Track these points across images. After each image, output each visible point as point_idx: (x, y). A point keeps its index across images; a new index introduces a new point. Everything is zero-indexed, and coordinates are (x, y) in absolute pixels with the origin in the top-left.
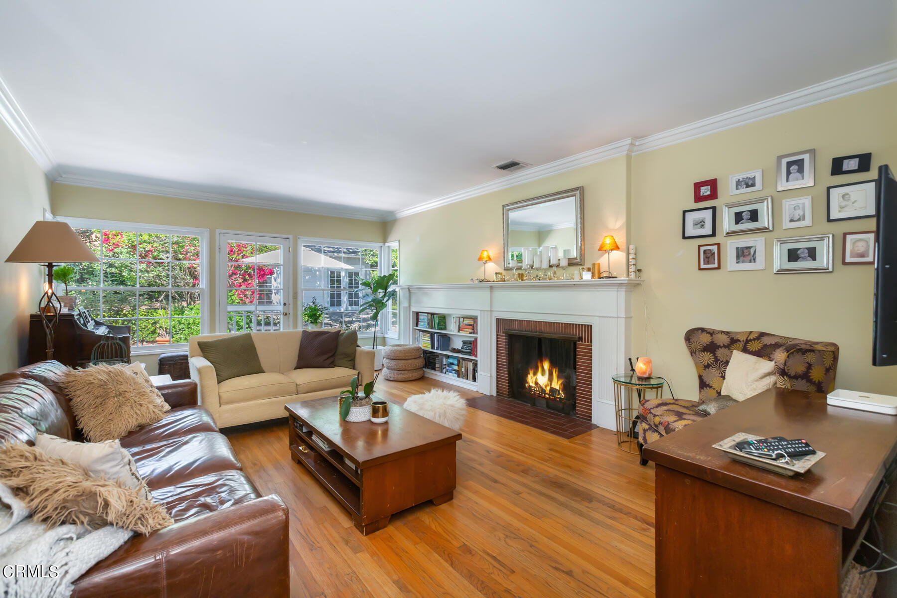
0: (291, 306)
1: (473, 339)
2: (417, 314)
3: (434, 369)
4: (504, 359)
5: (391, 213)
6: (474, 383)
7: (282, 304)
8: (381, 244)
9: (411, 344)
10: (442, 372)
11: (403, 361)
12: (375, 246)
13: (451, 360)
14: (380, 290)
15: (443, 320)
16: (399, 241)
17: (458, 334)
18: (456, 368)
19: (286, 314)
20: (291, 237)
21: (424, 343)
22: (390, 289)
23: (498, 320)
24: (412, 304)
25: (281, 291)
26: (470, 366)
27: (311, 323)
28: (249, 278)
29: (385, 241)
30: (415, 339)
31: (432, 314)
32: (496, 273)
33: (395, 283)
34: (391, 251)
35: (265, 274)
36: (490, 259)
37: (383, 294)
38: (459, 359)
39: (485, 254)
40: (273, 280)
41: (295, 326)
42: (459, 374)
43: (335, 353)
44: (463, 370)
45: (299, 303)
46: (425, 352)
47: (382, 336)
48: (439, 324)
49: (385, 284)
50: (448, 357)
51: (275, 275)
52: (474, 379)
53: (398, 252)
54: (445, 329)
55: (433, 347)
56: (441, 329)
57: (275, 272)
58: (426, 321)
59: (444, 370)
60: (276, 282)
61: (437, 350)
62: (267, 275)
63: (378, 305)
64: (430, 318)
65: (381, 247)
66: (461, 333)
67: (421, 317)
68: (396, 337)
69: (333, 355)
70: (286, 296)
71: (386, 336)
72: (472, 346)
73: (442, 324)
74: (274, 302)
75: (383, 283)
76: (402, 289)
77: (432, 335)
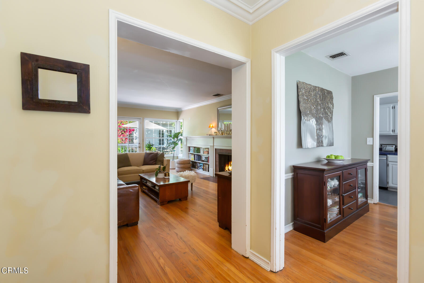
0: (142, 144)
1: (208, 157)
2: (189, 147)
3: (195, 168)
4: (218, 163)
5: (180, 109)
6: (208, 172)
7: (138, 143)
8: (177, 120)
9: (187, 158)
10: (198, 169)
11: (183, 165)
12: (174, 121)
13: (201, 165)
14: (175, 138)
15: (198, 150)
16: (183, 119)
17: (203, 154)
18: (202, 167)
19: (140, 147)
20: (141, 118)
21: (192, 158)
22: (179, 138)
23: (216, 149)
24: (187, 143)
25: (138, 138)
26: (207, 166)
27: (148, 150)
28: (124, 133)
29: (178, 119)
30: (189, 157)
31: (195, 147)
32: (215, 132)
33: (182, 135)
34: (180, 123)
35: (131, 131)
36: (213, 127)
37: (177, 140)
38: (203, 164)
39: (211, 125)
40: (134, 133)
41: (143, 151)
42: (203, 169)
43: (156, 160)
44: (205, 168)
45: (145, 143)
46: (192, 162)
47: (177, 156)
48: (197, 151)
49: (177, 136)
50: (200, 163)
51: (135, 131)
52: (208, 171)
53: (182, 123)
54: (200, 153)
55: (195, 160)
56: (198, 153)
57: (135, 130)
58: (193, 150)
59: (199, 168)
60: (136, 134)
61: (196, 160)
62: (132, 131)
63: (175, 144)
64: (194, 149)
65: (177, 121)
66: (204, 154)
67: (191, 148)
68: (182, 156)
69: (156, 161)
70: (140, 140)
71: (178, 156)
72: (208, 159)
73: (198, 151)
74: (135, 143)
75: (176, 135)
76: (184, 138)
77: (195, 155)
